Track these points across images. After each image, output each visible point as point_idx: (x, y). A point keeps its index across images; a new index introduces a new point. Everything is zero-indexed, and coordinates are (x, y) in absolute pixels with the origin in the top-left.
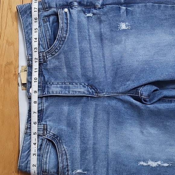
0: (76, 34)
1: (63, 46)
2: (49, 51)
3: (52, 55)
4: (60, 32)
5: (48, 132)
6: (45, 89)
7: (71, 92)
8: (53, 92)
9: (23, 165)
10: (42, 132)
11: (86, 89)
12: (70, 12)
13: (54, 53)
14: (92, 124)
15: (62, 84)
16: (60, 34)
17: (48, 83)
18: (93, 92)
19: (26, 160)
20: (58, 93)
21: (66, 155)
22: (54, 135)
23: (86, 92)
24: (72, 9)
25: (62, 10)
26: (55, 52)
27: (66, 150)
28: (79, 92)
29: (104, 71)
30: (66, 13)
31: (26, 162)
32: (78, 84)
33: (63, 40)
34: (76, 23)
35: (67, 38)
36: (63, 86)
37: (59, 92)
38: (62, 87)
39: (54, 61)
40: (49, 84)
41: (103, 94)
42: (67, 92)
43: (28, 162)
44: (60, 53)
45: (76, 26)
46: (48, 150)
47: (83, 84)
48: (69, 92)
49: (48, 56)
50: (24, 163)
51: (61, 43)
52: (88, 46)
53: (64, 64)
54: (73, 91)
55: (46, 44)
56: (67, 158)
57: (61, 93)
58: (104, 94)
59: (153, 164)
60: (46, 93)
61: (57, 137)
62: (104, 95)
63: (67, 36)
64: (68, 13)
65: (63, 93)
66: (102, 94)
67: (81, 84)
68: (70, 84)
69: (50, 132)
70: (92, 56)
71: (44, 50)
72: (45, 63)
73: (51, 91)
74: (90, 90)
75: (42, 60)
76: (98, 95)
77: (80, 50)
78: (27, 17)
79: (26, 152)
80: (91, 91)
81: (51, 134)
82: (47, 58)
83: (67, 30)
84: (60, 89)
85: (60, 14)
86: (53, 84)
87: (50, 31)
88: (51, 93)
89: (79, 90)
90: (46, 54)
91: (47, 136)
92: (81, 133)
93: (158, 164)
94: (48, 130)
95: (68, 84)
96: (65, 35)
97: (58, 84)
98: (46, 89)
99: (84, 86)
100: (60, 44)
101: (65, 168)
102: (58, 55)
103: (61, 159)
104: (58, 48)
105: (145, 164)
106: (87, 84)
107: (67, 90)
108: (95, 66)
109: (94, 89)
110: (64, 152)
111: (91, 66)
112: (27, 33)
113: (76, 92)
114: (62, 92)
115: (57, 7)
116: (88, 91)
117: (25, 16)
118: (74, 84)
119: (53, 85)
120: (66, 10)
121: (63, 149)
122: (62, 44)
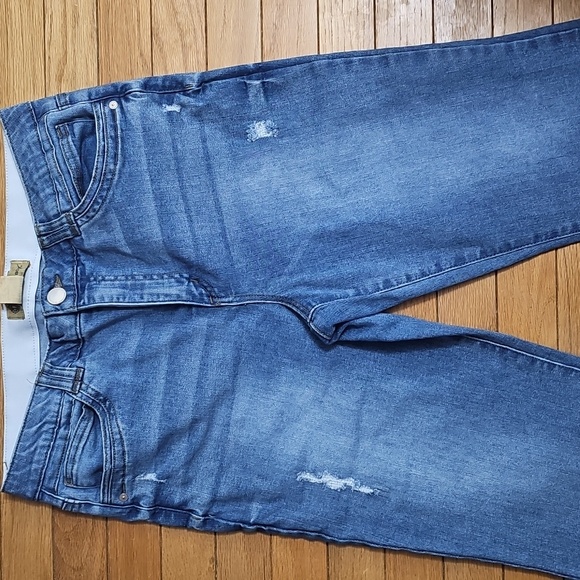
0: (144, 159)
1: (111, 192)
2: (79, 209)
3: (88, 217)
4: (101, 159)
5: (83, 386)
6: (84, 292)
7: (145, 297)
8: (102, 298)
9: (23, 454)
10: (71, 385)
11: (184, 287)
12: (122, 108)
13: (92, 214)
14: (195, 373)
15: (127, 279)
16: (100, 166)
17: (92, 279)
18: (201, 294)
19: (33, 444)
20: (115, 299)
21: (123, 445)
22: (97, 394)
23: (184, 295)
24: (127, 100)
25: (104, 106)
26: (94, 211)
27: (123, 433)
28: (166, 295)
29: (222, 245)
30: (113, 112)
31: (32, 449)
32: (165, 276)
33: (108, 180)
34: (140, 133)
35: (117, 172)
36: (129, 283)
37: (118, 299)
38: (124, 287)
39: (95, 230)
40: (95, 280)
41: (227, 300)
42: (137, 298)
43: (35, 449)
44: (107, 211)
45: (140, 141)
46: (84, 432)
47: (177, 276)
48: (142, 298)
49: (79, 222)
50: (27, 451)
51: (105, 187)
52: (177, 185)
53: (122, 236)
54: (151, 294)
55: (72, 190)
56: (124, 451)
57: (121, 300)
58: (231, 299)
59: (335, 483)
60: (86, 301)
61: (105, 401)
62: (229, 302)
63: (118, 167)
64: (118, 111)
65: (127, 300)
66: (224, 300)
67: (172, 277)
68: (145, 277)
69: (88, 387)
70: (188, 211)
71: (68, 207)
72: (78, 238)
73: (97, 295)
74: (194, 289)
75: (69, 232)
76: (214, 303)
77: (156, 199)
78: (21, 133)
79: (35, 428)
80: (196, 293)
81: (90, 390)
82: (79, 226)
83: (116, 155)
84: (120, 291)
85: (98, 117)
86: (104, 280)
87: (78, 158)
88: (97, 300)
89: (167, 291)
90: (75, 217)
91: (80, 395)
92: (166, 394)
93: (345, 485)
94: (85, 381)
95: (141, 278)
96: (112, 167)
97: (116, 279)
98: (86, 292)
99: (178, 281)
100: (102, 189)
101: (117, 472)
102: (103, 216)
103: (109, 452)
104: (100, 201)
105: (314, 479)
106: (185, 275)
107: (139, 292)
108: (198, 232)
109: (205, 288)
110: (118, 436)
111: (189, 234)
112: (27, 170)
113: (158, 295)
114: (125, 298)
115: (90, 99)
116: (189, 292)
117: (17, 129)
118: (155, 277)
119: (103, 282)
120: (113, 105)
121: (116, 430)
122: (109, 189)
